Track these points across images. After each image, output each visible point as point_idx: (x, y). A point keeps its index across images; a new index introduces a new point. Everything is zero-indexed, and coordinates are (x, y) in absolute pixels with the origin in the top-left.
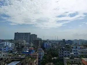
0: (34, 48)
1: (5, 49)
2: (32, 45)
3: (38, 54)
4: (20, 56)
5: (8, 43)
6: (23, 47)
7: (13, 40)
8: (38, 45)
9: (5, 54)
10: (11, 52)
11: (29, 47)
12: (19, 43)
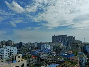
0: (73, 51)
1: (46, 51)
2: (70, 48)
3: (78, 59)
4: (59, 58)
5: (47, 46)
6: (61, 50)
7: (51, 43)
8: (77, 48)
9: (46, 55)
10: (51, 54)
11: (67, 50)
12: (57, 46)
